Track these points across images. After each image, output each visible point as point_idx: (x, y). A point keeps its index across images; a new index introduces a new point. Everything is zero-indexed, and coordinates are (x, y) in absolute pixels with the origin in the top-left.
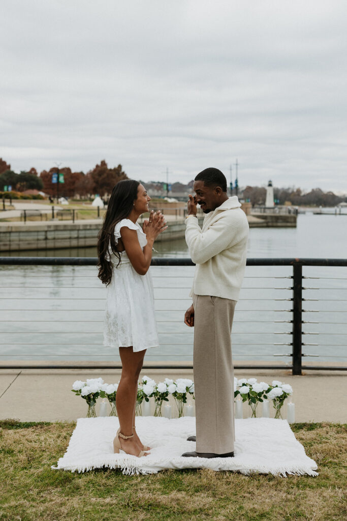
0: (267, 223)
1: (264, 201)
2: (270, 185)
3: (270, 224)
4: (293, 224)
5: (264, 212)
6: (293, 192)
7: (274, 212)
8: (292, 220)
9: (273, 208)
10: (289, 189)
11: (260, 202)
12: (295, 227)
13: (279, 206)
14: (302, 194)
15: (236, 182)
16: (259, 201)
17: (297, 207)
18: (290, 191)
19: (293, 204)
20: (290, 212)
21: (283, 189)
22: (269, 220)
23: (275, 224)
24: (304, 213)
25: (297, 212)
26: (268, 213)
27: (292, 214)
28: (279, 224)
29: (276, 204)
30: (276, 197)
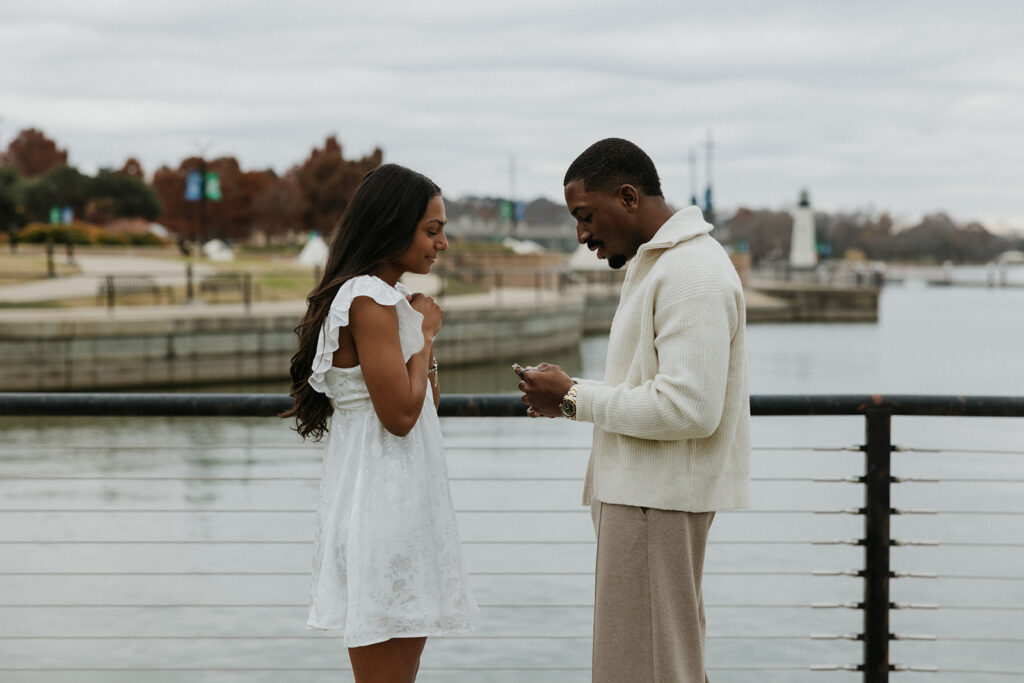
0: (795, 309)
1: (787, 248)
2: (804, 203)
3: (804, 314)
4: (868, 314)
5: (788, 278)
6: (869, 225)
7: (817, 280)
8: (867, 301)
9: (812, 269)
10: (857, 215)
11: (776, 252)
12: (872, 319)
13: (831, 263)
14: (896, 228)
15: (708, 194)
16: (771, 248)
17: (880, 266)
18: (861, 221)
19: (871, 254)
20: (859, 278)
21: (841, 216)
22: (801, 301)
23: (817, 313)
24: (900, 281)
25: (879, 280)
26: (798, 283)
27: (867, 286)
28: (830, 313)
29: (822, 257)
30: (821, 236)
